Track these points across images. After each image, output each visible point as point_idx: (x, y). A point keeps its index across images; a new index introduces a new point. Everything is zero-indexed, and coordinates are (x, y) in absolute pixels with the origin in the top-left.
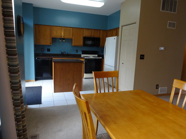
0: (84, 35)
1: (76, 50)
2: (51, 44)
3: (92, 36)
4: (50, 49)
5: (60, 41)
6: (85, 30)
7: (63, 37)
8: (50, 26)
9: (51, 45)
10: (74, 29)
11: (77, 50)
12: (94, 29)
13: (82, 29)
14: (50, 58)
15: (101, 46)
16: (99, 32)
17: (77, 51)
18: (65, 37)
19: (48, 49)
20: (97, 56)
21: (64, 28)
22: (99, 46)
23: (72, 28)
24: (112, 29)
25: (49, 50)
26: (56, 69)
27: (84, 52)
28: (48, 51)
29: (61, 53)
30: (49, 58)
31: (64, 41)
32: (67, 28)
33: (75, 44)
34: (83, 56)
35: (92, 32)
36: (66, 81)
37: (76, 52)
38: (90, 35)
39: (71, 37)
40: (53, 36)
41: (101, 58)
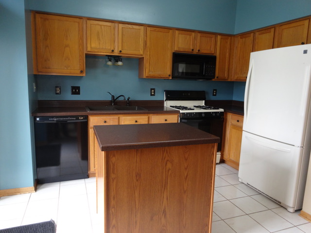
0: (176, 49)
1: (151, 89)
2: (82, 72)
3: (196, 52)
4: (78, 88)
5: (110, 63)
6: (177, 32)
7: (116, 53)
8: (80, 18)
9: (84, 75)
10: (149, 29)
11: (154, 89)
12: (200, 32)
13: (171, 31)
14: (82, 116)
15: (217, 77)
16: (213, 39)
17: (153, 92)
18: (123, 52)
19: (73, 88)
20: (202, 103)
21: (121, 26)
22: (214, 77)
23: (142, 28)
24: (253, 32)
25: (76, 90)
26: (112, 176)
27: (172, 95)
28: (73, 93)
29: (110, 99)
30: (77, 117)
31: (120, 63)
32: (130, 26)
33: (151, 74)
34: (168, 104)
35: (195, 38)
36: (152, 219)
37: (151, 95)
38: (191, 48)
39: (141, 52)
40: (89, 49)
41: (221, 110)
